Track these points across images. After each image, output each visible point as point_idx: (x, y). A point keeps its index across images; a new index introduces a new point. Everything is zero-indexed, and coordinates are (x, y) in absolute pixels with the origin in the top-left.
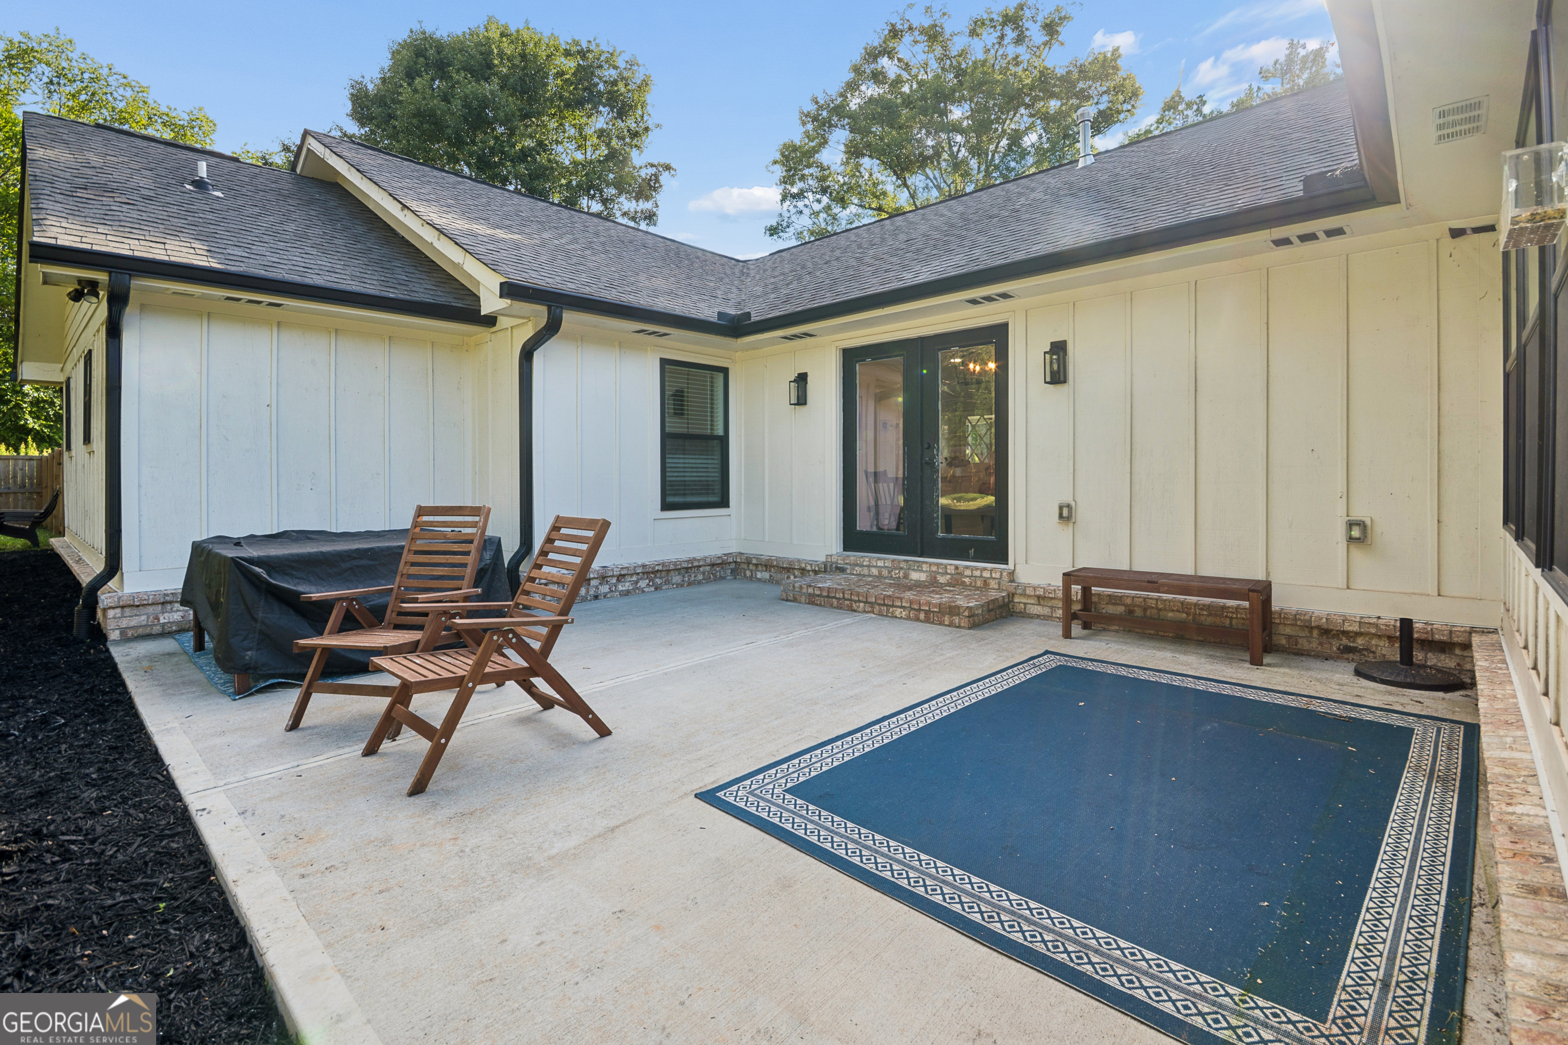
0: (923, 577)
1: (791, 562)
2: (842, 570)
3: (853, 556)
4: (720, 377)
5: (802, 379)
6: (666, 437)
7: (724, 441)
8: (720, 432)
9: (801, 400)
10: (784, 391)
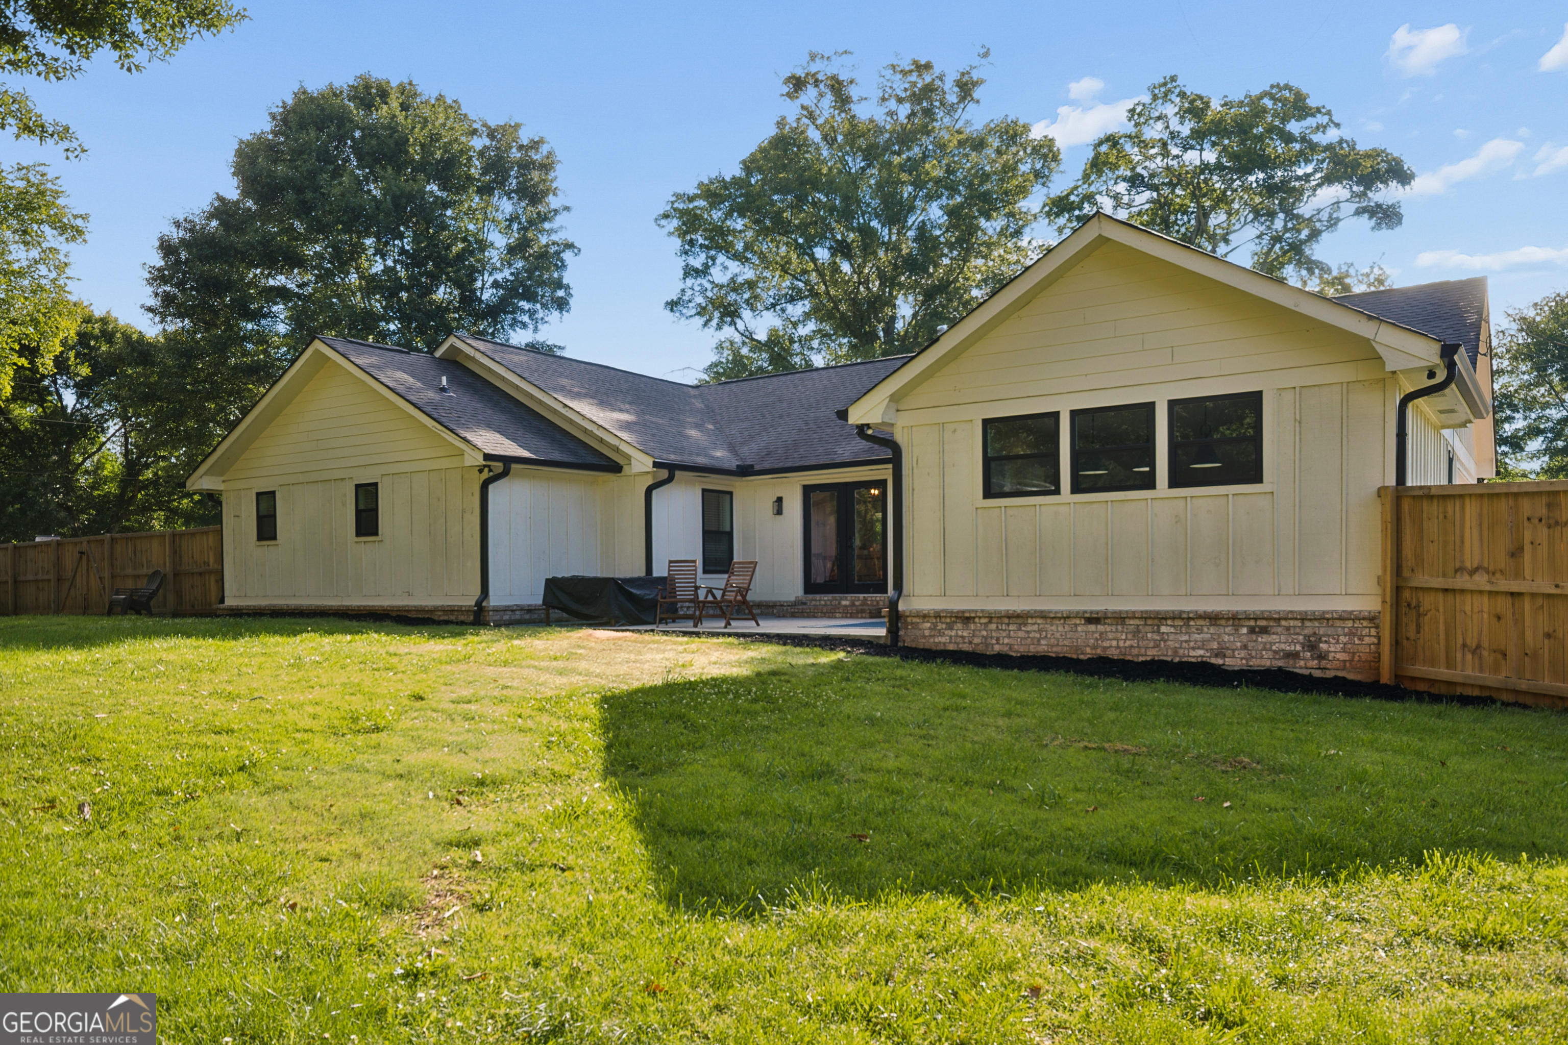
0: (848, 603)
1: (775, 602)
2: (805, 604)
3: (810, 596)
4: (728, 497)
5: (779, 500)
6: (705, 532)
7: (730, 534)
8: (728, 529)
9: (779, 512)
10: (768, 506)
